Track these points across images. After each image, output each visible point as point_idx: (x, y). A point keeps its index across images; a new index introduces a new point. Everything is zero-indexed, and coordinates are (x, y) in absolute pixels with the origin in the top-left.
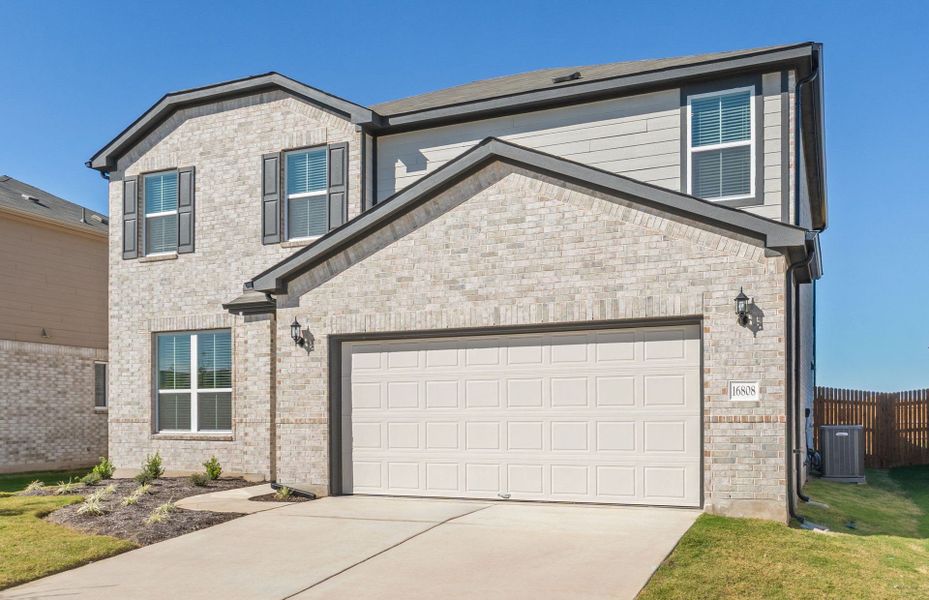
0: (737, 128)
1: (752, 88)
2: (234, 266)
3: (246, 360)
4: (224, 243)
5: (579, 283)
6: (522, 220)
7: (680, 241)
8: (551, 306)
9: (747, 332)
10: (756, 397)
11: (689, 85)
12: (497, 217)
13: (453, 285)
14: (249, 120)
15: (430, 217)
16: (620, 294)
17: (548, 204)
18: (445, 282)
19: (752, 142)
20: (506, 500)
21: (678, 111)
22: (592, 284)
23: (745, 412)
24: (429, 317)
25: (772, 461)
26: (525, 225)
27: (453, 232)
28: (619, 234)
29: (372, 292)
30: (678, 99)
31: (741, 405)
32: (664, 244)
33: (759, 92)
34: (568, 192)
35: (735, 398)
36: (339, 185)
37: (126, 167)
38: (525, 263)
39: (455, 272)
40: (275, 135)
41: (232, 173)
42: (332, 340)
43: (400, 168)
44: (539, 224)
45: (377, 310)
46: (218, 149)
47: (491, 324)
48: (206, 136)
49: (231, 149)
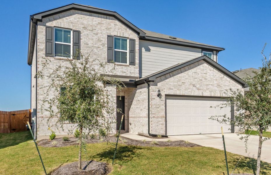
5: (216, 88)
8: (212, 93)
11: (203, 49)
12: (202, 72)
14: (102, 22)
15: (189, 69)
16: (223, 92)
17: (211, 71)
18: (192, 85)
20: (201, 134)
21: (201, 54)
22: (219, 89)
24: (189, 92)
26: (207, 75)
27: (194, 74)
28: (223, 80)
29: (176, 85)
30: (201, 51)
32: (229, 83)
33: (213, 54)
34: (214, 70)
36: (132, 51)
37: (47, 22)
38: (208, 83)
39: (194, 83)
40: (112, 30)
41: (95, 37)
42: (166, 95)
43: (143, 50)
44: (210, 75)
45: (178, 89)
46: (90, 28)
47: (202, 95)
48: (85, 22)
49: (95, 30)
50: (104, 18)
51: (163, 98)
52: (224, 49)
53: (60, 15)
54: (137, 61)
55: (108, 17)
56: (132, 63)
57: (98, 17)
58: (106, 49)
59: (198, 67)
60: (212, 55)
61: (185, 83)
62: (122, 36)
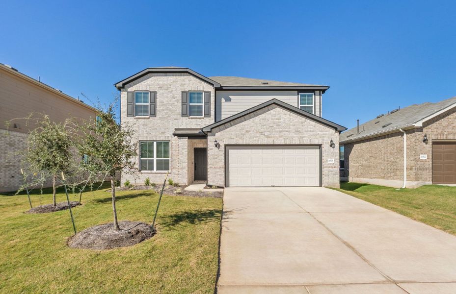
0: (310, 102)
1: (313, 94)
2: (171, 122)
3: (178, 150)
4: (167, 115)
5: (294, 135)
6: (280, 119)
7: (317, 128)
8: (287, 140)
9: (332, 148)
10: (333, 162)
11: (300, 91)
12: (274, 118)
13: (262, 133)
14: (177, 80)
15: (255, 116)
16: (304, 139)
17: (287, 116)
18: (260, 133)
19: (313, 106)
20: (273, 186)
22: (298, 136)
23: (331, 165)
25: (337, 176)
27: (262, 120)
28: (304, 125)
29: (238, 134)
30: (297, 94)
31: (331, 164)
32: (314, 128)
33: (315, 95)
34: (291, 114)
35: (329, 162)
36: (208, 103)
37: (128, 88)
38: (281, 129)
39: (262, 130)
40: (186, 86)
41: (170, 95)
42: (226, 146)
43: (223, 100)
44: (284, 121)
45: (240, 139)
46: (165, 87)
47: (272, 144)
48: (161, 83)
49: (170, 88)
50: (178, 76)
51: (222, 148)
52: (329, 87)
53: (139, 80)
54: (213, 113)
55: (182, 74)
56: (208, 115)
57: (173, 76)
58: (180, 105)
59: (268, 112)
60: (313, 96)
61: (250, 131)
62: (196, 90)
